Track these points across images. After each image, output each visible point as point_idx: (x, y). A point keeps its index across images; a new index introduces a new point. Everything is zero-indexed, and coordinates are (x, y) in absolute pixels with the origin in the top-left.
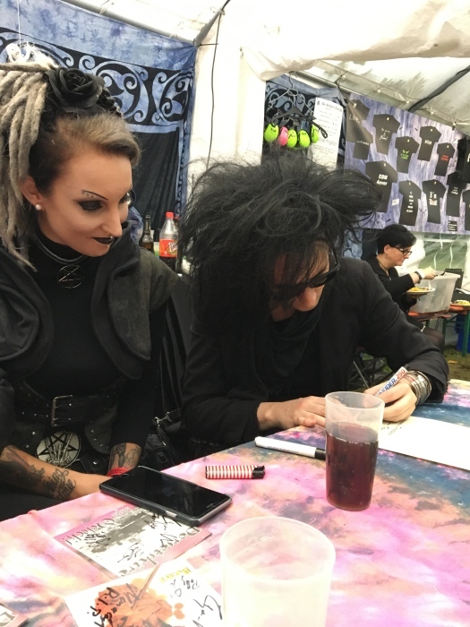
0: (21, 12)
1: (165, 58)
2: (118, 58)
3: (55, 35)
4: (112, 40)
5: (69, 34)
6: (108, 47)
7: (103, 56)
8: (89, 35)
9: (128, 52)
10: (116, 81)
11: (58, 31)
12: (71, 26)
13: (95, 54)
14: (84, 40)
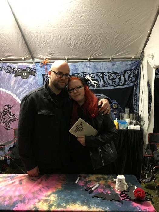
0: (89, 67)
1: (129, 66)
2: (114, 71)
3: (97, 70)
4: (112, 67)
5: (101, 69)
6: (111, 69)
7: (110, 71)
8: (106, 68)
9: (117, 68)
10: (114, 77)
11: (98, 69)
12: (101, 67)
13: (108, 72)
14: (105, 69)
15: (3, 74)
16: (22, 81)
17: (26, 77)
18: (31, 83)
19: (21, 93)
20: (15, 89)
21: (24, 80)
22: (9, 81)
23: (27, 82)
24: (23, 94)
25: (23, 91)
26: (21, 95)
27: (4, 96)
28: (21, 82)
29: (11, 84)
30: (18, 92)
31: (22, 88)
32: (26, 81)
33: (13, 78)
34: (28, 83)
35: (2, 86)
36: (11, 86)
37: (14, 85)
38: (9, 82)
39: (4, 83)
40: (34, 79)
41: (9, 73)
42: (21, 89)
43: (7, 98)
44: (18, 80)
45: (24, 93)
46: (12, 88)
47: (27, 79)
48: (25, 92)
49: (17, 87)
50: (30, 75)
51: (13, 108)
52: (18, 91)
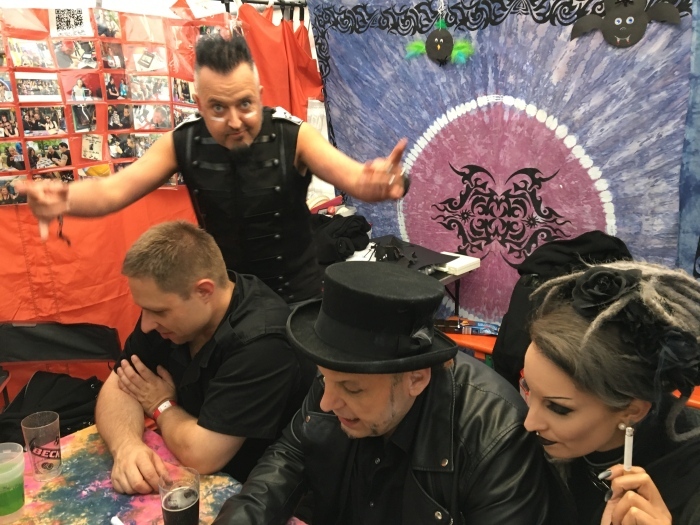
15: (520, 28)
16: (606, 60)
17: (628, 39)
18: (652, 69)
19: (595, 120)
20: (567, 98)
21: (618, 52)
22: (546, 60)
23: (629, 62)
24: (602, 125)
25: (602, 108)
26: (591, 127)
27: (520, 129)
28: (599, 62)
29: (551, 74)
30: (578, 114)
31: (600, 93)
32: (626, 55)
33: (564, 44)
34: (637, 69)
35: (511, 85)
36: (551, 84)
37: (564, 79)
38: (544, 66)
39: (523, 73)
40: (670, 45)
41: (548, 22)
42: (597, 99)
43: (531, 140)
44: (587, 57)
45: (607, 120)
46: (554, 94)
47: (631, 50)
48: (615, 116)
49: (578, 90)
50: (653, 27)
51: (553, 185)
52: (582, 109)
